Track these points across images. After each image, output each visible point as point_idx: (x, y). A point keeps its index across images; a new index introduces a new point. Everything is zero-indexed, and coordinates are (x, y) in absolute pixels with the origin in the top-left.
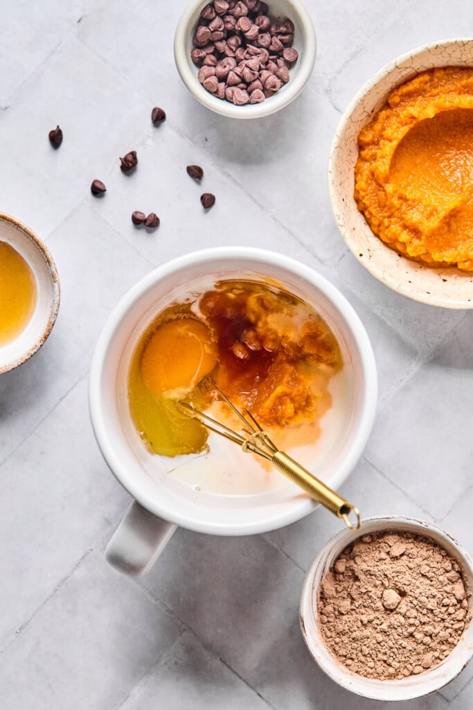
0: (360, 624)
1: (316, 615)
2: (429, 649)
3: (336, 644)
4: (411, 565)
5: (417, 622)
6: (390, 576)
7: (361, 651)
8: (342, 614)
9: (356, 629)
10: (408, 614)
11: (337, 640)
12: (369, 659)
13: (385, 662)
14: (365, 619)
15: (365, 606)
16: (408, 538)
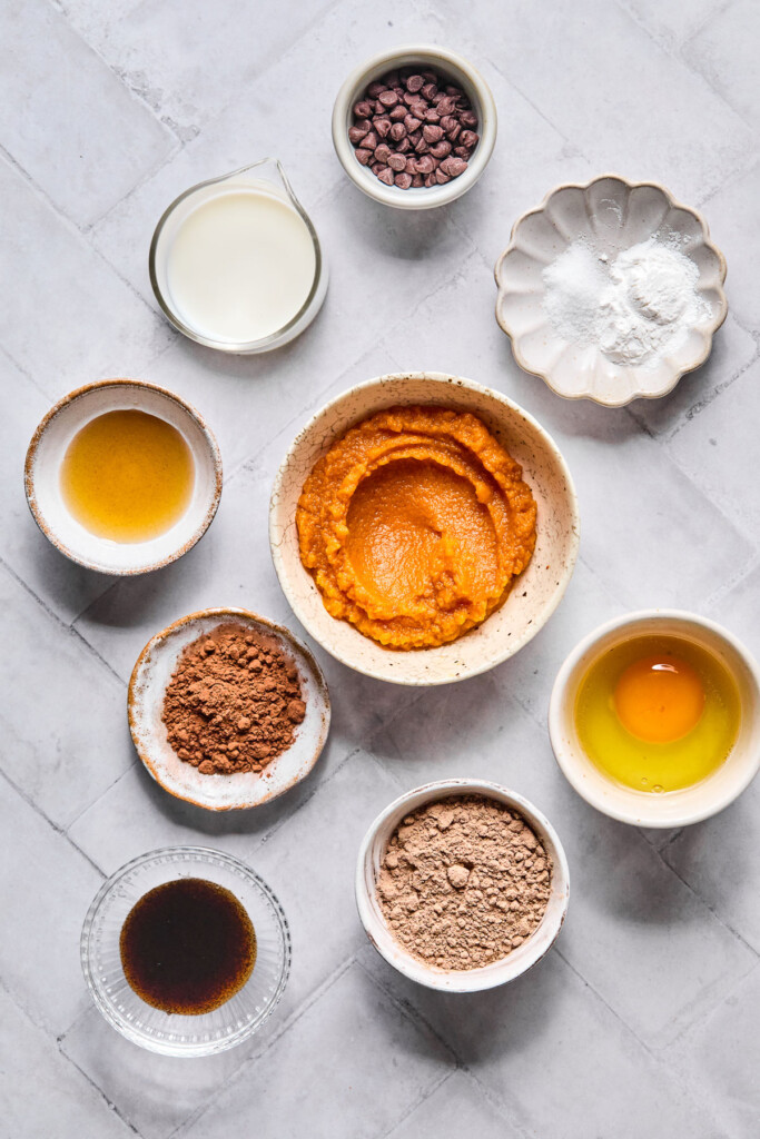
0: (435, 915)
1: (386, 923)
2: (519, 914)
3: (418, 945)
4: (467, 831)
5: (496, 890)
6: (447, 852)
7: (449, 944)
8: (413, 912)
9: (433, 922)
10: (483, 885)
11: (418, 941)
12: (460, 949)
13: (478, 945)
14: (438, 907)
15: (434, 895)
16: (453, 803)
